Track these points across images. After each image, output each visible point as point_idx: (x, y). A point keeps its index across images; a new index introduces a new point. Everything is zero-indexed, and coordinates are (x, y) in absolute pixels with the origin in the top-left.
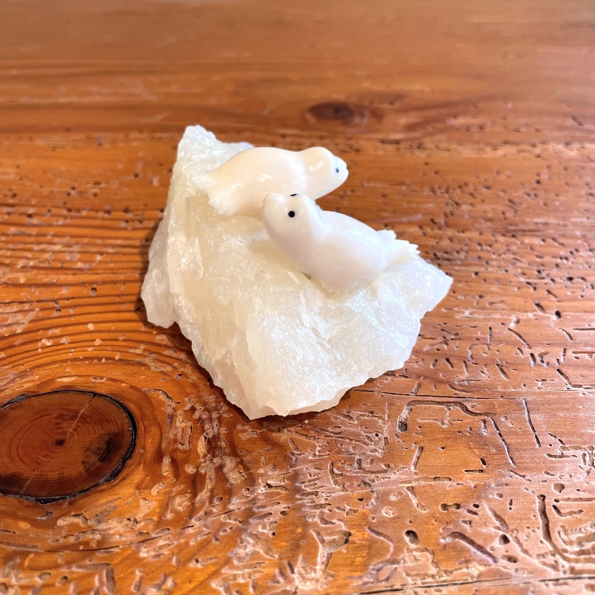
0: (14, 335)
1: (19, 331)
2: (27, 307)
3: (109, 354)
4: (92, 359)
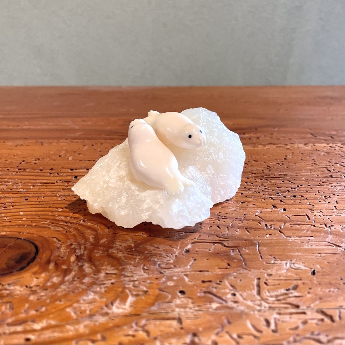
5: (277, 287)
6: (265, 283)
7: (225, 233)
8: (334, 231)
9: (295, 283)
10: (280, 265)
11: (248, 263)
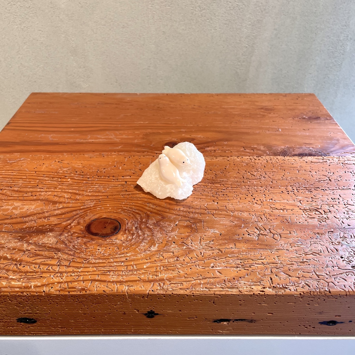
0: (91, 207)
1: (92, 206)
2: (92, 201)
3: (113, 211)
4: (110, 212)
5: (207, 240)
6: (203, 239)
7: (191, 216)
8: (234, 215)
9: (213, 238)
10: (210, 231)
11: (198, 230)
